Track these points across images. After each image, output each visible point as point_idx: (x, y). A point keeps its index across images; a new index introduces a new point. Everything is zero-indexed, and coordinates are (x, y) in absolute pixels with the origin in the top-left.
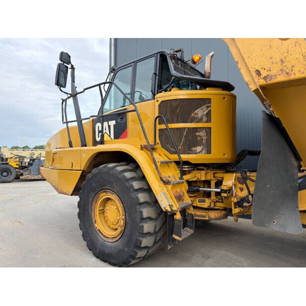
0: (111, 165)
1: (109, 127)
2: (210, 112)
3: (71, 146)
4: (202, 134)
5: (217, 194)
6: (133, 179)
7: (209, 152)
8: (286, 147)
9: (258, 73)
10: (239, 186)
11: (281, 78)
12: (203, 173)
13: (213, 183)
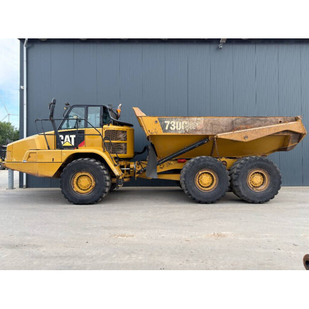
0: (86, 159)
1: (71, 139)
2: (126, 136)
3: (49, 149)
4: (123, 145)
5: (127, 171)
6: (104, 169)
7: (126, 153)
8: (154, 151)
9: (149, 131)
10: (138, 166)
11: (155, 134)
12: (122, 162)
13: (125, 167)
